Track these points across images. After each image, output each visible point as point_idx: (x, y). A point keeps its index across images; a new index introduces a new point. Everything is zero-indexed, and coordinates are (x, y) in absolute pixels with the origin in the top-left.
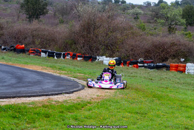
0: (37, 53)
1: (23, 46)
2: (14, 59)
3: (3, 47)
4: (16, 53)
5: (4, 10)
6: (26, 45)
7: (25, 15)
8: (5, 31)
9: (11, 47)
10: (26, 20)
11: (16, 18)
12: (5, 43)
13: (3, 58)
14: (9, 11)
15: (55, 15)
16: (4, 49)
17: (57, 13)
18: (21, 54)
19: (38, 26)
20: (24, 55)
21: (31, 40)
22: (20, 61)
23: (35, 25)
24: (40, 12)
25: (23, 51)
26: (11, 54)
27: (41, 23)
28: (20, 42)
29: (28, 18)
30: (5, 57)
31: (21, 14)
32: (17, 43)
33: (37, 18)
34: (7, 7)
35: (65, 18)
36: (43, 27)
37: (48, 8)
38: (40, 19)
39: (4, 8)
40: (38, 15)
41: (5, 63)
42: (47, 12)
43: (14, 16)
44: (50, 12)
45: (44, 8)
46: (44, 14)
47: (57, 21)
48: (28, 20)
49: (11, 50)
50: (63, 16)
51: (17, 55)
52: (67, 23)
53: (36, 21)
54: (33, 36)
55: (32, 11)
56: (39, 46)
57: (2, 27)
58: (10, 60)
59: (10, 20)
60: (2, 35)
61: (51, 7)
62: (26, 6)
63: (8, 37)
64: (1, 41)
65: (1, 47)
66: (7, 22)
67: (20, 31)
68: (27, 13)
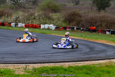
0: (104, 32)
1: (95, 27)
2: (89, 36)
3: (82, 29)
4: (90, 32)
5: (82, 5)
6: (96, 27)
7: (96, 8)
8: (83, 19)
9: (87, 28)
10: (97, 11)
11: (90, 10)
12: (83, 26)
14: (85, 6)
16: (82, 30)
18: (93, 33)
19: (104, 15)
20: (95, 33)
21: (100, 23)
22: (93, 37)
23: (102, 13)
24: (106, 5)
25: (94, 31)
26: (87, 33)
27: (106, 12)
28: (92, 25)
30: (83, 35)
31: (93, 7)
32: (90, 26)
33: (104, 9)
34: (84, 3)
36: (107, 15)
37: (110, 2)
38: (106, 10)
39: (82, 3)
40: (104, 7)
41: (83, 39)
42: (110, 5)
43: (89, 9)
44: (112, 5)
45: (108, 3)
46: (108, 6)
48: (98, 10)
49: (87, 31)
51: (91, 34)
53: (103, 11)
54: (101, 21)
55: (101, 5)
56: (105, 27)
57: (81, 16)
58: (86, 37)
59: (86, 11)
60: (81, 21)
61: (113, 2)
62: (96, 2)
63: (85, 22)
64: (80, 25)
65: (80, 29)
66: (84, 12)
67: (92, 18)
68: (97, 6)
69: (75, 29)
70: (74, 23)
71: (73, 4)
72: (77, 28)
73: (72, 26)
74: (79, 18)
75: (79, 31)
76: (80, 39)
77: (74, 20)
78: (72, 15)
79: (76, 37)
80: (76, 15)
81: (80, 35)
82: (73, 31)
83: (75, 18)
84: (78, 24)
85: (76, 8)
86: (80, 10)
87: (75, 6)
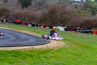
0: (27, 24)
1: (20, 21)
2: (15, 27)
3: (9, 21)
4: (16, 24)
5: (10, 3)
6: (21, 20)
7: (21, 6)
8: (11, 14)
9: (14, 21)
10: (21, 8)
11: (16, 7)
12: (10, 19)
13: (9, 27)
14: (12, 3)
15: (35, 5)
16: (10, 22)
17: (36, 5)
18: (18, 25)
19: (27, 11)
20: (20, 25)
21: (24, 18)
22: (18, 28)
23: (25, 10)
24: (28, 4)
25: (19, 23)
26: (13, 25)
27: (28, 9)
28: (18, 19)
29: (22, 7)
30: (11, 26)
31: (19, 5)
32: (16, 19)
33: (27, 7)
35: (40, 7)
36: (29, 11)
37: (32, 2)
38: (28, 7)
39: (10, 2)
40: (27, 5)
41: (10, 29)
42: (31, 4)
43: (15, 6)
44: (33, 4)
45: (30, 2)
46: (30, 5)
47: (36, 8)
48: (22, 8)
49: (14, 23)
50: (39, 6)
51: (16, 25)
52: (41, 9)
53: (26, 8)
54: (25, 16)
55: (24, 3)
56: (28, 21)
57: (9, 11)
58: (13, 28)
59: (13, 8)
60: (9, 15)
61: (33, 2)
62: (21, 1)
63: (12, 16)
64: (9, 19)
65: (8, 21)
66: (12, 9)
67: (18, 14)
68: (22, 4)
69: (4, 21)
70: (4, 17)
71: (3, 2)
72: (6, 21)
73: (2, 19)
74: (8, 13)
75: (7, 23)
76: (8, 29)
77: (4, 14)
78: (2, 11)
79: (6, 27)
80: (6, 10)
81: (8, 26)
82: (3, 23)
83: (4, 12)
84: (6, 18)
85: (5, 5)
86: (8, 7)
87: (5, 3)
